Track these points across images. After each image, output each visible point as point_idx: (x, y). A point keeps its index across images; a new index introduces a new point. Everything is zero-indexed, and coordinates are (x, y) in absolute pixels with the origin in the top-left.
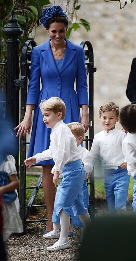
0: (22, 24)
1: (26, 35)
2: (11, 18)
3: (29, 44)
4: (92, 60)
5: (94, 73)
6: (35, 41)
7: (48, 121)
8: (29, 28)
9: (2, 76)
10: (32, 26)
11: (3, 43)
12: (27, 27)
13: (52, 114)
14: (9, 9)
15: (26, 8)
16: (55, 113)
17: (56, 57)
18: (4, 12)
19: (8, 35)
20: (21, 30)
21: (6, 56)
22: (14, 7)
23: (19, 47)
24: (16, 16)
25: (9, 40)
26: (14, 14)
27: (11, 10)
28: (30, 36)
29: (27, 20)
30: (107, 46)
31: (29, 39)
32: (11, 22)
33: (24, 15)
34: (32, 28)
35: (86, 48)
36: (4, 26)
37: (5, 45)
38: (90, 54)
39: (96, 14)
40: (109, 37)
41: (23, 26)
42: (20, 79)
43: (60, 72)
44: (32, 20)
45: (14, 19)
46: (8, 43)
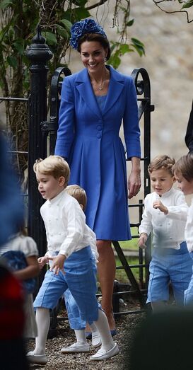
0: (52, 44)
1: (57, 60)
2: (36, 36)
3: (61, 73)
4: (148, 94)
5: (151, 113)
6: (69, 67)
7: (45, 189)
8: (61, 50)
9: (23, 117)
10: (65, 48)
11: (24, 70)
12: (58, 49)
13: (52, 179)
14: (33, 24)
15: (57, 23)
16: (55, 177)
17: (96, 93)
18: (27, 27)
19: (32, 59)
20: (50, 52)
21: (29, 89)
22: (40, 20)
23: (48, 76)
24: (43, 34)
25: (33, 67)
26: (40, 30)
27: (36, 25)
28: (63, 61)
29: (58, 39)
30: (169, 74)
31: (62, 66)
32: (36, 42)
33: (54, 32)
34: (65, 51)
35: (140, 78)
36: (25, 47)
37: (28, 74)
38: (145, 86)
39: (155, 31)
40: (172, 62)
41: (53, 47)
42: (48, 120)
43: (103, 114)
44: (65, 39)
45: (40, 37)
46: (31, 71)
